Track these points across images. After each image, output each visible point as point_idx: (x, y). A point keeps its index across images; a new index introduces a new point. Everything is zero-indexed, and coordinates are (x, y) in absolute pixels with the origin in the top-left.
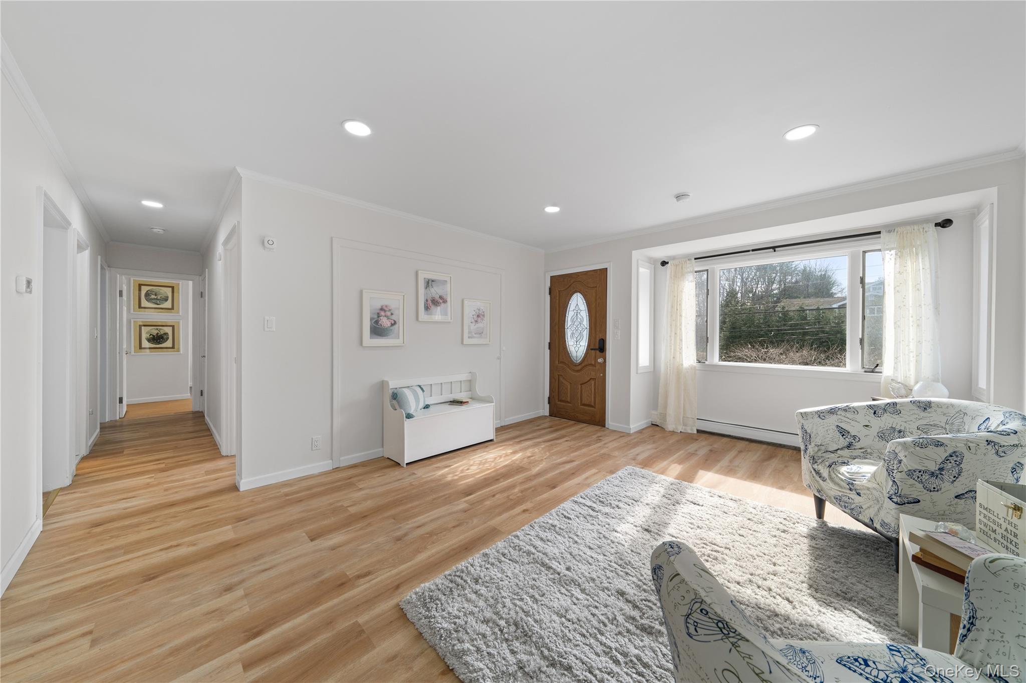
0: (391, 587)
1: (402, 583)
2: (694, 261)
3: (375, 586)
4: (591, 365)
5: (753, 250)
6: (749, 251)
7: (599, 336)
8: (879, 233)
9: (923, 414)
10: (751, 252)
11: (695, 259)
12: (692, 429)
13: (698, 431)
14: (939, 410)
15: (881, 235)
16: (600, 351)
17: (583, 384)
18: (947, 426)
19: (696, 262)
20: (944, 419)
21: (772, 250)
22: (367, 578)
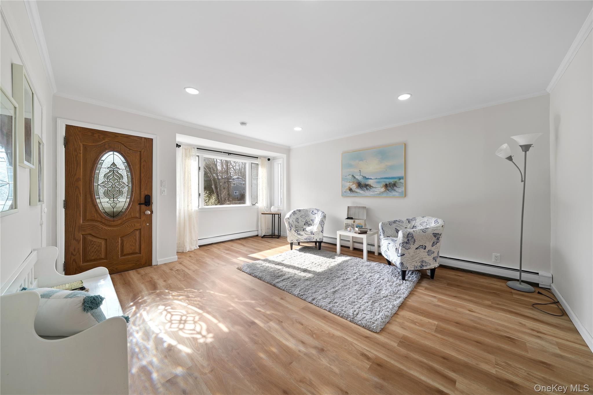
0: (368, 340)
1: (363, 336)
2: (196, 149)
3: (371, 347)
4: (136, 218)
5: (224, 152)
6: (222, 152)
7: (144, 193)
8: (258, 158)
9: (300, 213)
10: (222, 153)
11: (197, 148)
12: (196, 247)
13: (199, 246)
14: (302, 211)
15: (258, 159)
16: (146, 205)
17: (123, 237)
18: (305, 215)
19: (197, 150)
20: (304, 213)
21: (228, 154)
22: (367, 353)
